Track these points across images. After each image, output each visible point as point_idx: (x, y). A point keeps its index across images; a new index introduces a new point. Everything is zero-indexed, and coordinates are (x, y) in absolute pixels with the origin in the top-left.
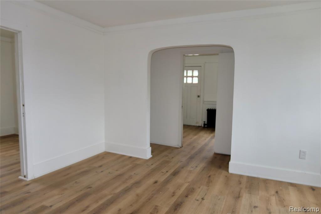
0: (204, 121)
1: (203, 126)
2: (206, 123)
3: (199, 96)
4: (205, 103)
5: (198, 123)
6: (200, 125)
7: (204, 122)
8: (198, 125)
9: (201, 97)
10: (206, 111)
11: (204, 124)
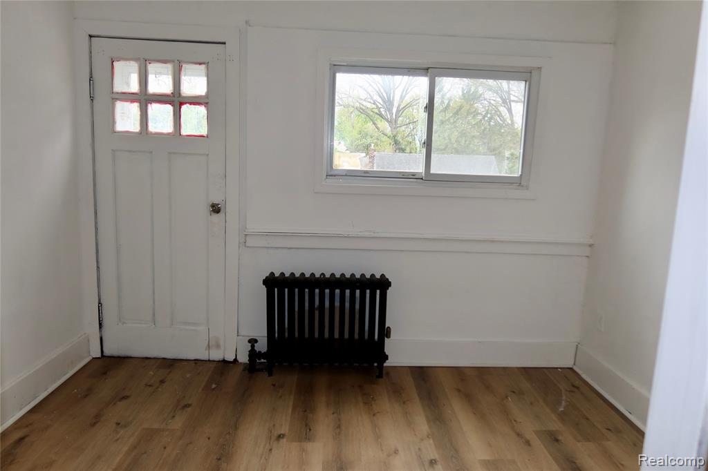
0: (253, 335)
1: (244, 358)
2: (262, 346)
3: (216, 209)
4: (250, 242)
5: (218, 346)
6: (231, 358)
7: (253, 342)
8: (216, 355)
9: (231, 209)
10: (263, 290)
11: (253, 354)
